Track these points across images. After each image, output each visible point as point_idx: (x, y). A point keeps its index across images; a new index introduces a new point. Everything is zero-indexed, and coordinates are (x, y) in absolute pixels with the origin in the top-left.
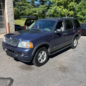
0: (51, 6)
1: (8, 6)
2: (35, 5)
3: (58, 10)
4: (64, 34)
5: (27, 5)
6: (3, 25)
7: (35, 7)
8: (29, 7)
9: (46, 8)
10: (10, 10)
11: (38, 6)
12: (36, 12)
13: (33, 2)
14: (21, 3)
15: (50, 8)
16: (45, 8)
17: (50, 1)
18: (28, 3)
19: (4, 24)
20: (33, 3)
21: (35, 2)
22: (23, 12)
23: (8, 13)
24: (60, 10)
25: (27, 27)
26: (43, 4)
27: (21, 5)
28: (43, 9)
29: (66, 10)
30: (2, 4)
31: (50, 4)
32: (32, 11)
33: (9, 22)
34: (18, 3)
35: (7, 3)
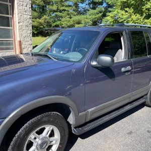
0: (110, 12)
1: (21, 8)
2: (79, 10)
3: (121, 17)
4: (123, 69)
5: (65, 10)
6: (9, 44)
7: (80, 13)
8: (68, 14)
9: (100, 14)
10: (25, 16)
11: (85, 11)
12: (81, 23)
13: (76, 5)
14: (55, 7)
15: (108, 14)
16: (97, 16)
17: (107, 1)
18: (66, 6)
19: (12, 43)
20: (76, 7)
21: (80, 5)
22: (58, 23)
23: (19, 23)
24: (125, 17)
25: (55, 49)
26: (94, 8)
27: (54, 11)
28: (94, 17)
29: (138, 16)
30: (9, 4)
31: (109, 7)
32: (74, 21)
33: (22, 40)
34: (51, 7)
35: (18, 3)
